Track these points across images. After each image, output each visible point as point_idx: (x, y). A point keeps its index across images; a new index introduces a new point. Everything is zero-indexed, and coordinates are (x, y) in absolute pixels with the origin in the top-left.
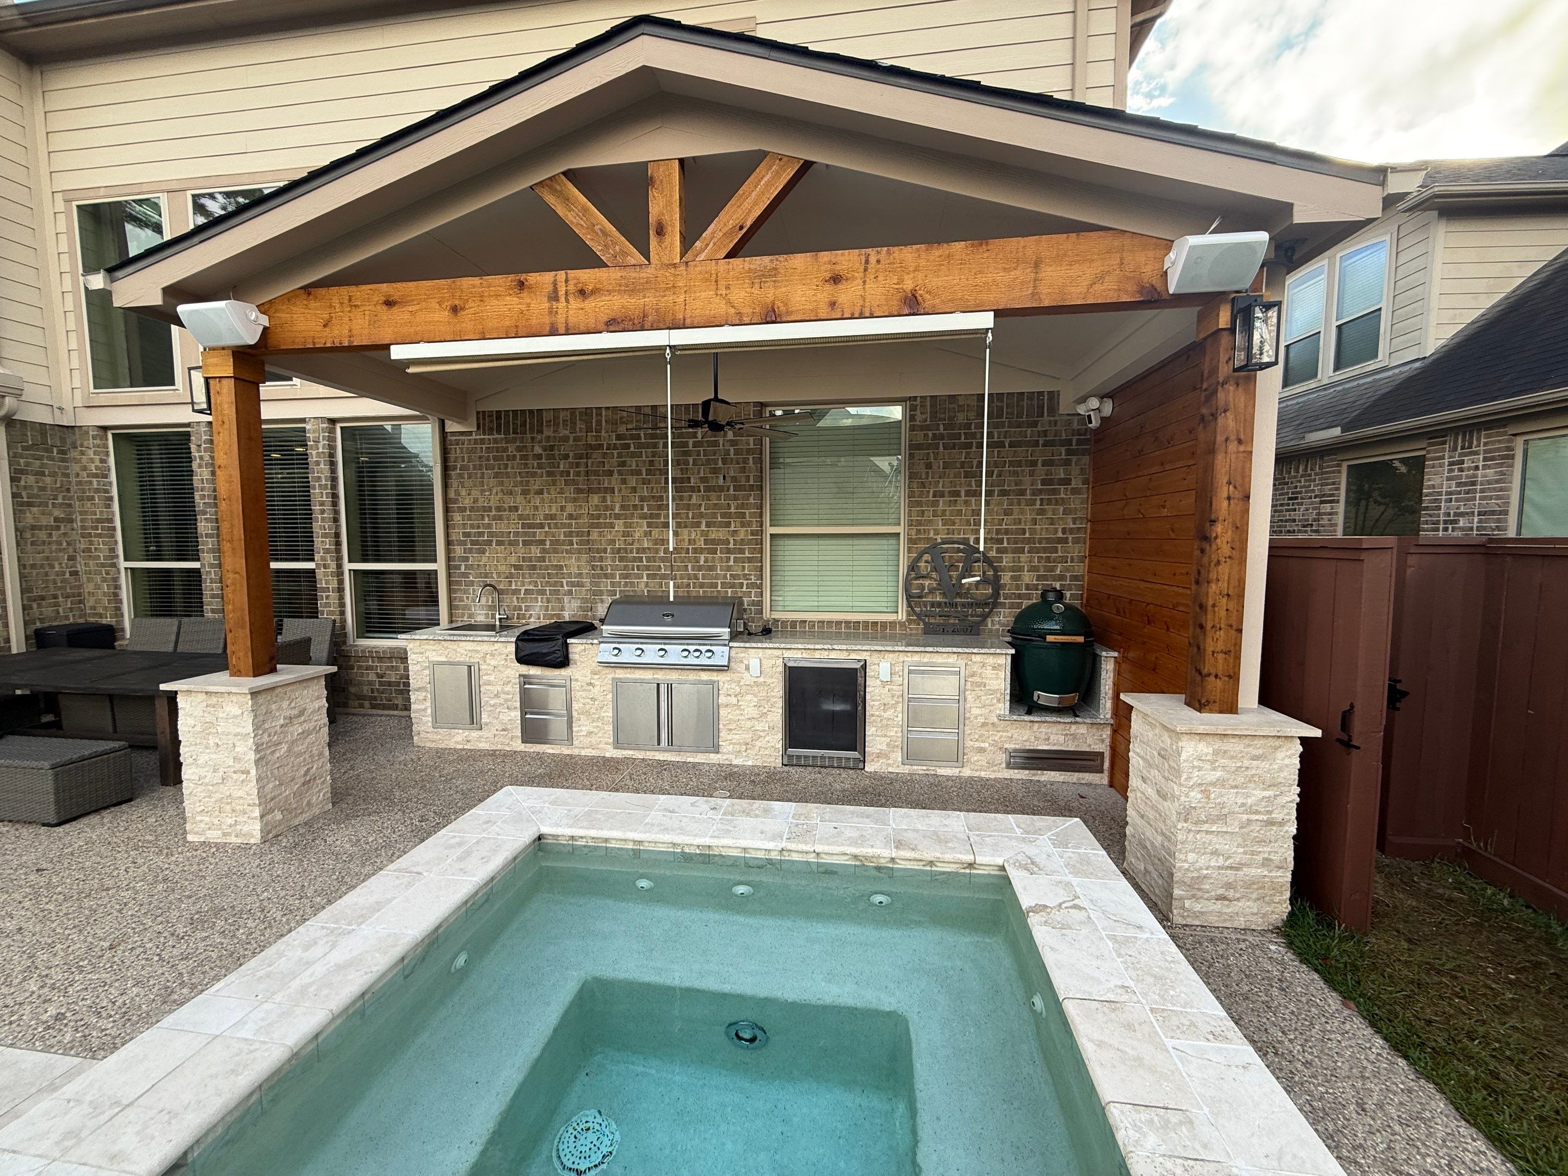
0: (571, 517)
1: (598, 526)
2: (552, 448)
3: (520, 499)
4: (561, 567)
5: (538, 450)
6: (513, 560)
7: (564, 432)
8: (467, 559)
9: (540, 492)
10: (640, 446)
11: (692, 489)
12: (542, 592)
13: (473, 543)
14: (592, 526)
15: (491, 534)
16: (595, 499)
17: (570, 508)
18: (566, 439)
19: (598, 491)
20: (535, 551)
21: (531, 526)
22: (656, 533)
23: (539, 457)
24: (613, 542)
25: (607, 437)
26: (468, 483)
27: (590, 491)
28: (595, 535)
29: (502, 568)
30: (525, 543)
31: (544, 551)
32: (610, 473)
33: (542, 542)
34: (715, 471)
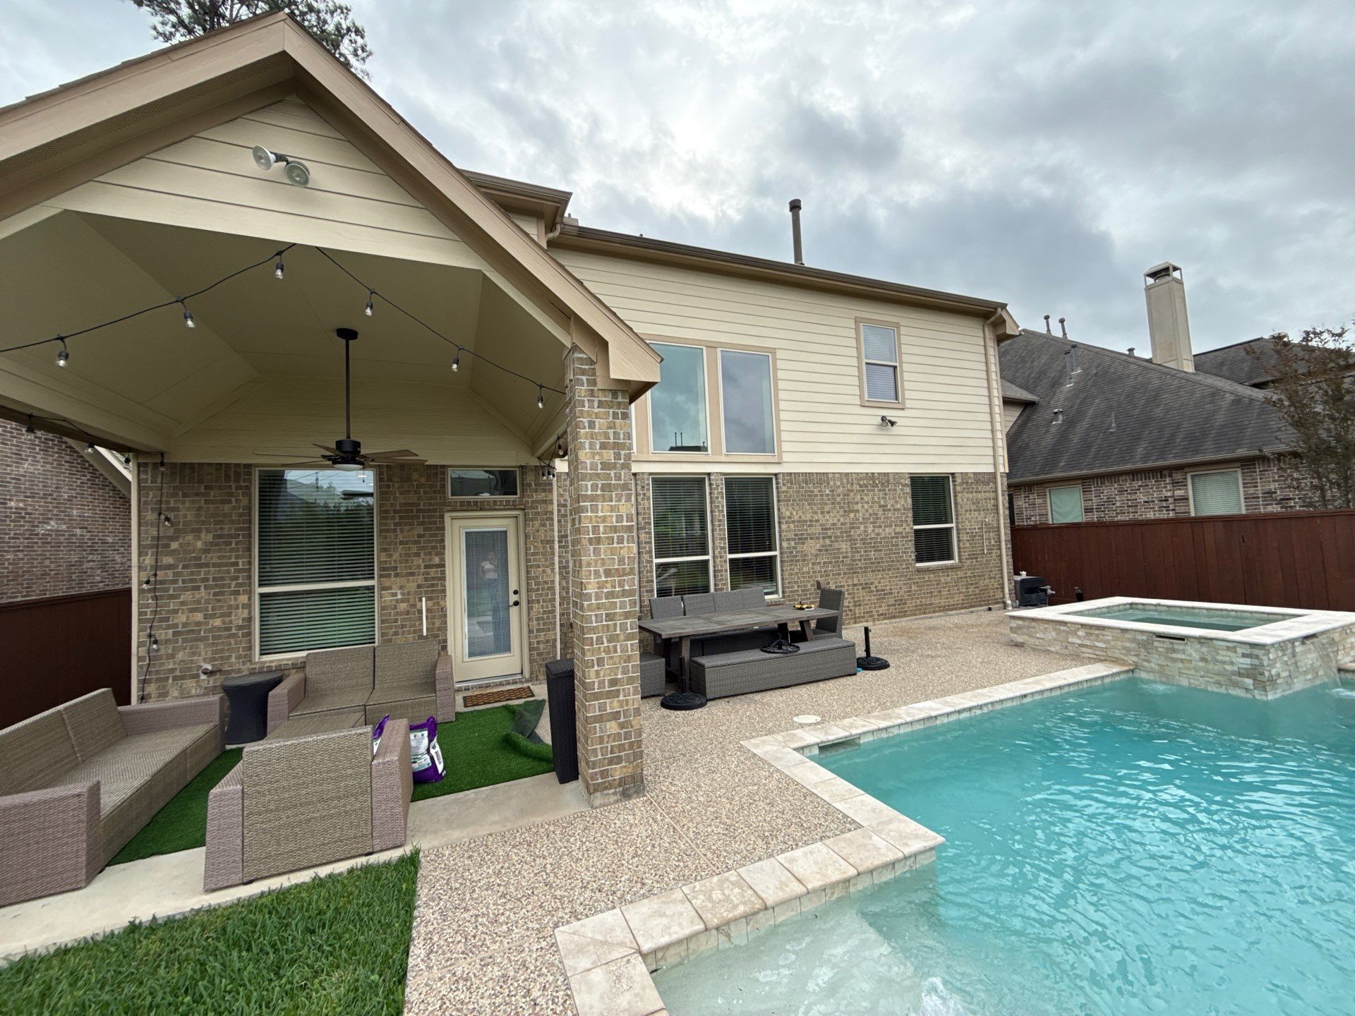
0: (842, 524)
1: (853, 528)
2: (833, 491)
3: (820, 516)
4: (838, 549)
5: (828, 492)
6: (818, 547)
7: (839, 483)
8: (795, 548)
9: (829, 512)
10: (869, 491)
11: (889, 510)
12: (831, 562)
13: (799, 539)
14: (851, 528)
15: (808, 534)
16: (852, 515)
17: (842, 520)
18: (839, 487)
19: (853, 511)
20: (828, 541)
21: (826, 529)
22: (877, 530)
23: (828, 495)
24: (859, 535)
25: (856, 487)
26: (797, 508)
27: (850, 511)
28: (852, 533)
29: (813, 552)
30: (824, 538)
31: (832, 541)
32: (857, 503)
33: (830, 537)
34: (896, 502)
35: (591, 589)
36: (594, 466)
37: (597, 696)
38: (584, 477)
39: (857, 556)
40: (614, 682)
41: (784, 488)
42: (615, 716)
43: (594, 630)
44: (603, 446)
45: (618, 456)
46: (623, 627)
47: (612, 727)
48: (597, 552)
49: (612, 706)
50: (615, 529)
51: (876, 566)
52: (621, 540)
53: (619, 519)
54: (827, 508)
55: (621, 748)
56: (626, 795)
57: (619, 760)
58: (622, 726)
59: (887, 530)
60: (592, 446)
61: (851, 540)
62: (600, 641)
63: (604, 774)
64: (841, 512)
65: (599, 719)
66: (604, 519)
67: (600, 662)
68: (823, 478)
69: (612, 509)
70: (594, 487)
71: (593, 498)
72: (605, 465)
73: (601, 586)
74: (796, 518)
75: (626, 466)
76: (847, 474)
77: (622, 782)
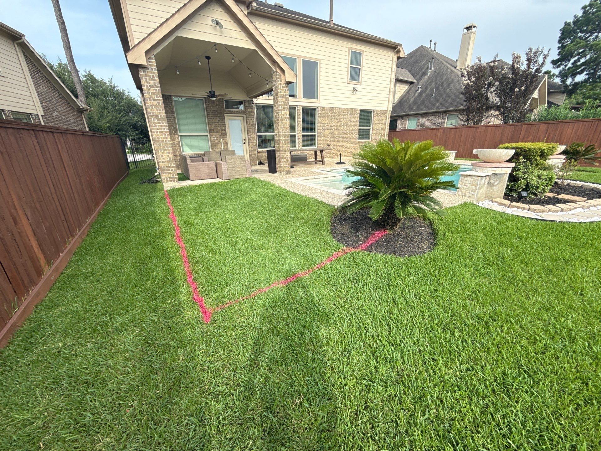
2: (335, 113)
4: (335, 133)
5: (333, 113)
6: (329, 132)
7: (337, 111)
8: (322, 132)
10: (346, 114)
11: (352, 121)
12: (332, 138)
13: (323, 129)
14: (339, 127)
15: (326, 128)
17: (337, 124)
21: (332, 127)
22: (347, 128)
23: (333, 115)
24: (341, 129)
26: (324, 119)
27: (340, 121)
29: (327, 134)
30: (331, 130)
31: (333, 131)
32: (342, 119)
33: (333, 129)
34: (354, 119)
35: (281, 131)
36: (281, 102)
37: (282, 154)
38: (279, 105)
39: (340, 136)
40: (285, 151)
41: (320, 112)
42: (285, 158)
43: (281, 140)
44: (283, 97)
45: (286, 100)
46: (287, 140)
47: (285, 160)
48: (282, 122)
49: (285, 156)
50: (285, 118)
51: (346, 140)
52: (287, 120)
53: (286, 115)
54: (333, 120)
55: (287, 164)
56: (287, 174)
57: (286, 167)
58: (287, 160)
59: (351, 128)
60: (281, 97)
61: (339, 131)
62: (283, 142)
63: (284, 169)
64: (337, 121)
65: (282, 158)
66: (283, 115)
67: (283, 146)
68: (332, 109)
69: (285, 113)
70: (281, 107)
71: (281, 110)
72: (284, 102)
73: (283, 130)
74: (323, 122)
75: (288, 103)
76: (340, 108)
77: (287, 171)
